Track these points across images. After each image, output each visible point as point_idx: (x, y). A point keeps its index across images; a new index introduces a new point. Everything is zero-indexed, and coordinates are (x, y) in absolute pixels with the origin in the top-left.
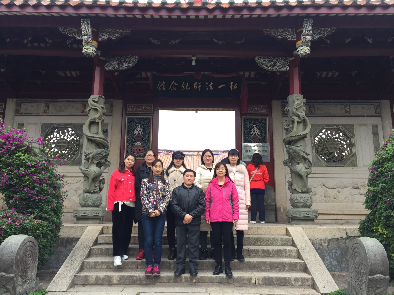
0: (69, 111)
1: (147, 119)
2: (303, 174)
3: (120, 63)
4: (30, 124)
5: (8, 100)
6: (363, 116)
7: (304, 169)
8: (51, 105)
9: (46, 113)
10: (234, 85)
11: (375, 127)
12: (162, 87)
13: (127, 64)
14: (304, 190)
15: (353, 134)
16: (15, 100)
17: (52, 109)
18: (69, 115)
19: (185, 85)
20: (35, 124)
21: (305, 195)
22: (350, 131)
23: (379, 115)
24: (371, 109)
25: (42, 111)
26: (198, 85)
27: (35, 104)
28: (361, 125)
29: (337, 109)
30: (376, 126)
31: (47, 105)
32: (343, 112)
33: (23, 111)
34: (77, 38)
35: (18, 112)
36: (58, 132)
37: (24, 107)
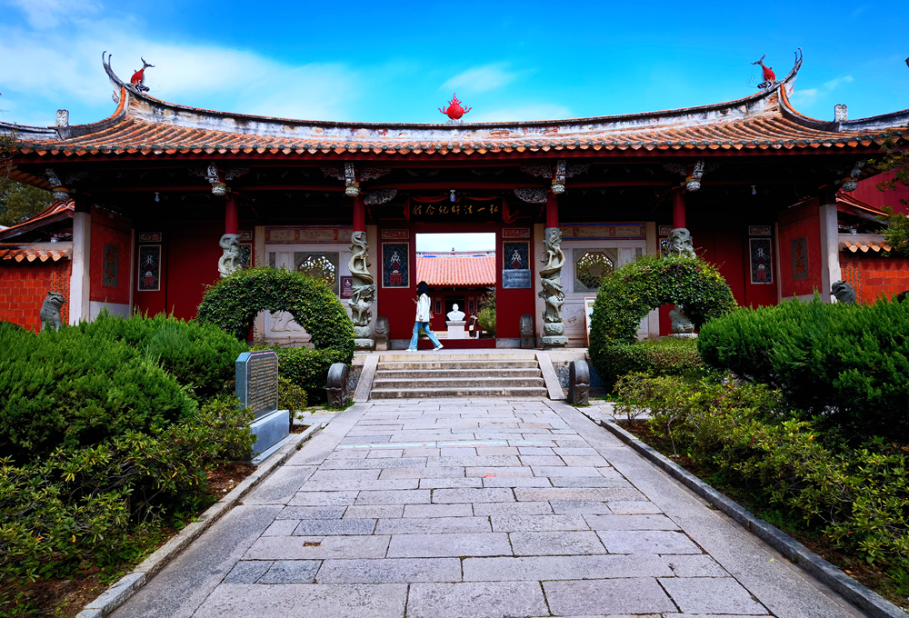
0: (321, 238)
1: (403, 245)
2: (556, 306)
3: (379, 197)
4: (281, 253)
5: (256, 227)
6: (627, 239)
7: (556, 301)
8: (301, 232)
9: (297, 241)
10: (494, 208)
11: (639, 250)
12: (418, 211)
13: (386, 199)
14: (556, 319)
15: (616, 258)
16: (263, 227)
17: (302, 236)
18: (322, 242)
19: (443, 208)
20: (288, 253)
21: (557, 324)
22: (613, 255)
23: (643, 237)
24: (636, 231)
25: (292, 238)
26: (456, 209)
27: (284, 231)
28: (624, 249)
29: (601, 231)
30: (641, 249)
31: (297, 232)
32: (607, 234)
33: (272, 238)
34: (340, 178)
35: (268, 241)
36: (311, 261)
37: (273, 234)
